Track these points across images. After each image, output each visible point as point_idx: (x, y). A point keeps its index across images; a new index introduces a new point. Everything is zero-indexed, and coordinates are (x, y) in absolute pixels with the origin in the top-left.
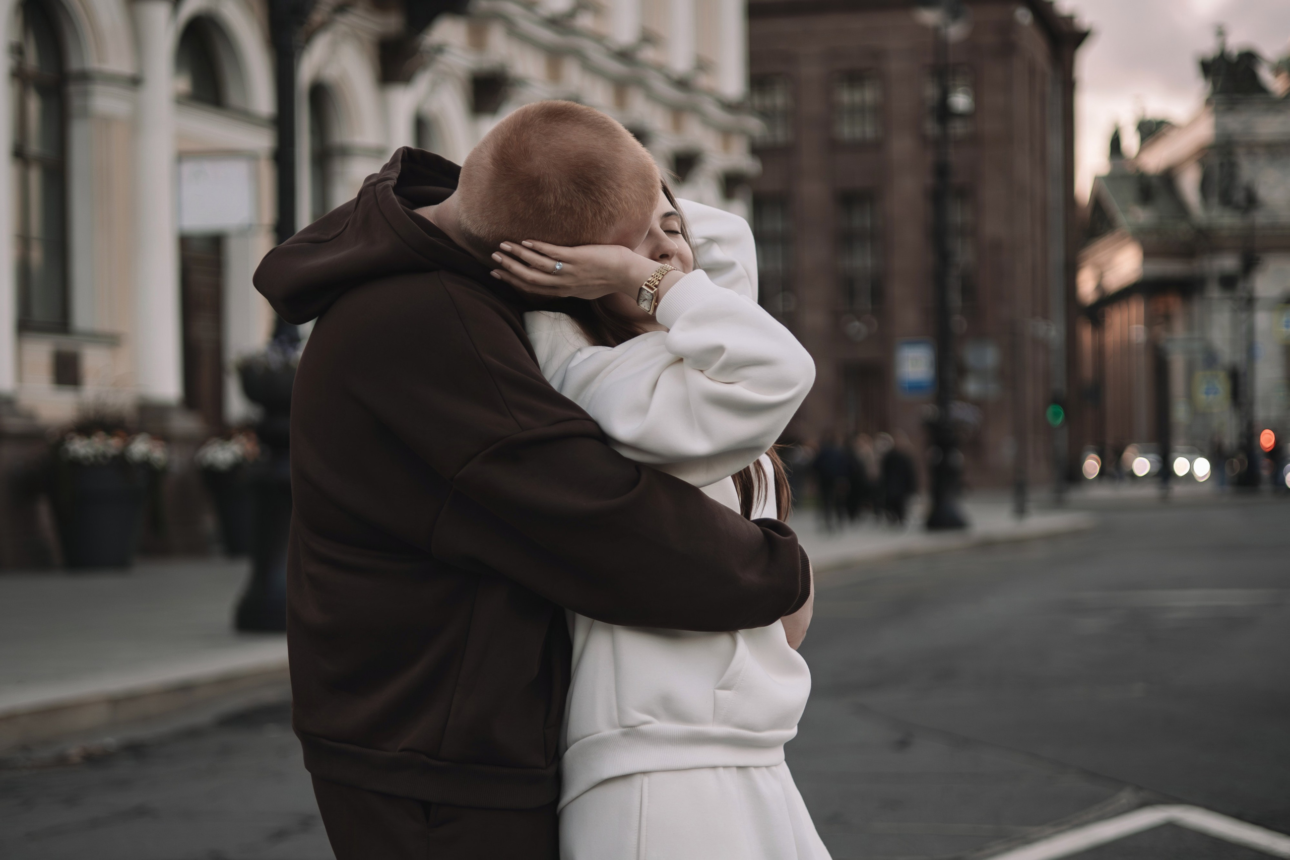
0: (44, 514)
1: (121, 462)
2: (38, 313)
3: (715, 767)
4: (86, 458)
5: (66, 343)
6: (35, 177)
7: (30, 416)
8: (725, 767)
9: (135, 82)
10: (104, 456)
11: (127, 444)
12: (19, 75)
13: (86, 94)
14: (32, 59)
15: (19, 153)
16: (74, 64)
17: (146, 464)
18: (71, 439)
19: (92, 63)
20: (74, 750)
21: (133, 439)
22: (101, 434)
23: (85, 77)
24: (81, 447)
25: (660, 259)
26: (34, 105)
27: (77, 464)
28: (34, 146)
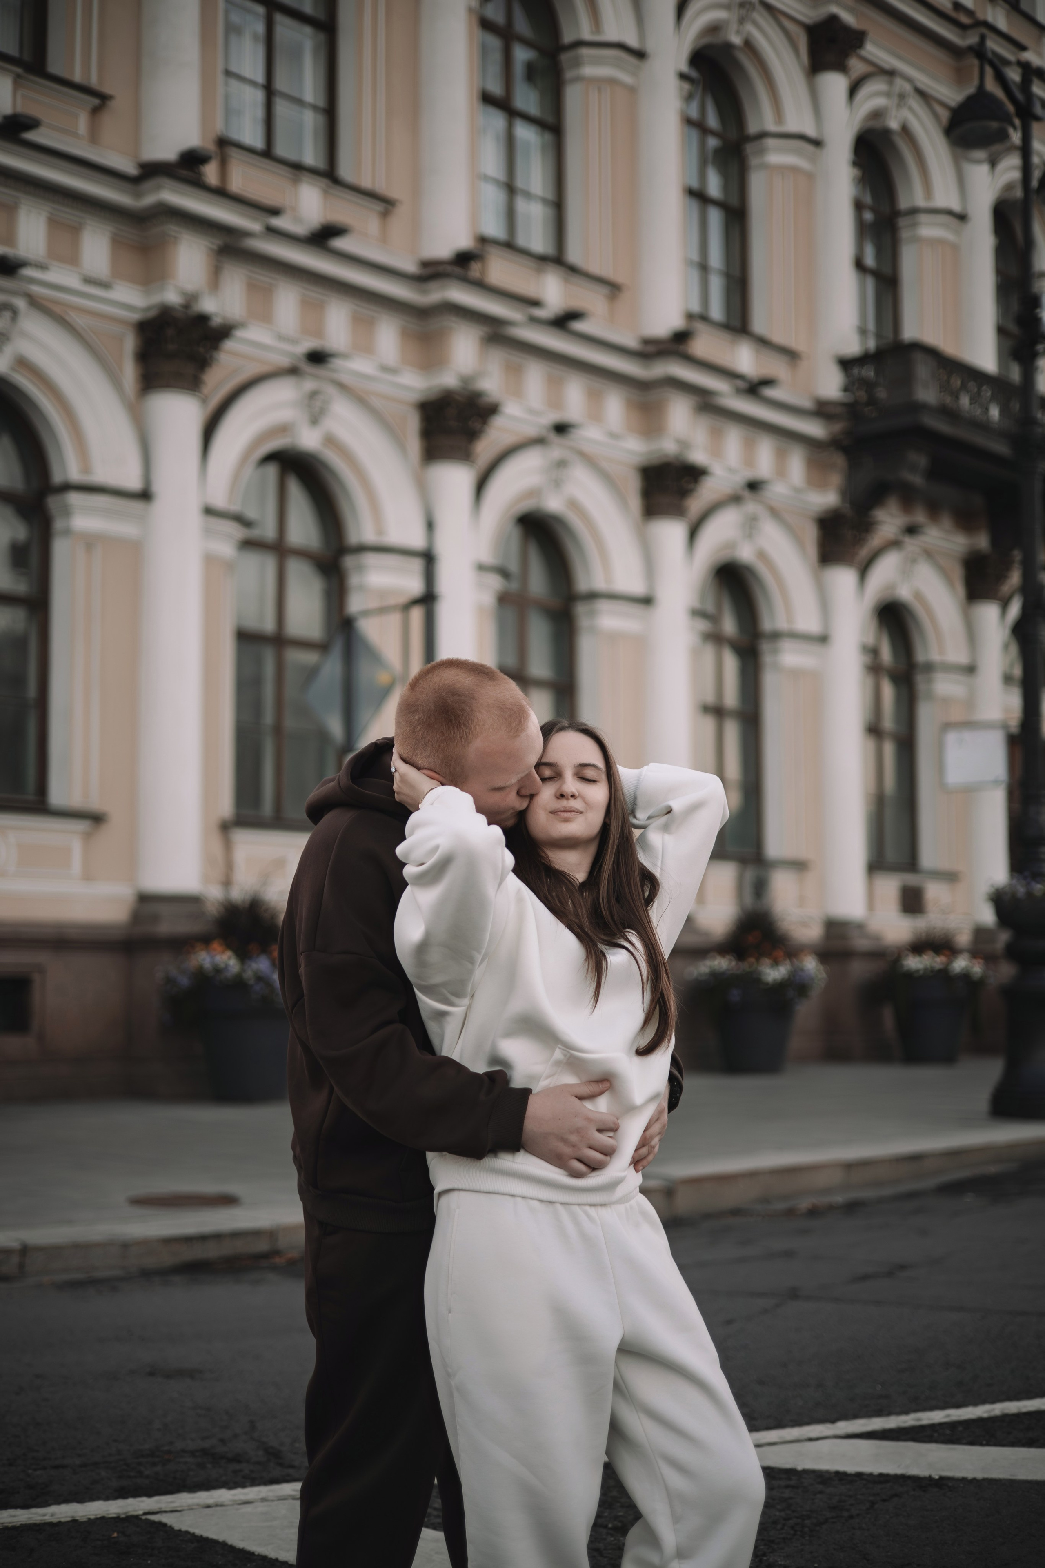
0: (888, 1017)
1: (943, 975)
2: (891, 855)
3: (513, 1196)
4: (918, 971)
5: (911, 879)
6: (889, 749)
7: (877, 938)
8: (524, 1197)
9: (971, 669)
10: (932, 970)
11: (950, 962)
12: (874, 668)
13: (929, 681)
14: (886, 655)
15: (874, 730)
16: (920, 657)
17: (965, 976)
18: (907, 955)
19: (935, 656)
20: (804, 1204)
21: (956, 957)
22: (931, 953)
23: (929, 667)
24: (914, 963)
25: (560, 798)
26: (888, 691)
27: (910, 976)
28: (888, 723)
